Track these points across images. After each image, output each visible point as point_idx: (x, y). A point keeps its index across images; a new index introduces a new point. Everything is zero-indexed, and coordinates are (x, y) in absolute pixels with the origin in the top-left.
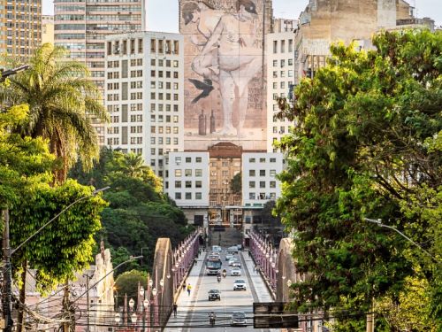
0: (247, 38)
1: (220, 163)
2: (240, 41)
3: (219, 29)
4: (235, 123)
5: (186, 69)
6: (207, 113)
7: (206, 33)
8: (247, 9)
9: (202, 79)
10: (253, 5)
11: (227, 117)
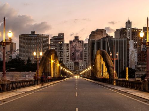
2: (79, 47)
3: (76, 45)
4: (78, 60)
5: (70, 51)
6: (74, 58)
10: (81, 42)
11: (77, 58)
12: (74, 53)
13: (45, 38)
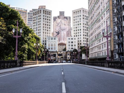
0: (66, 24)
1: (61, 46)
2: (65, 25)
3: (61, 22)
4: (64, 40)
7: (58, 23)
8: (66, 19)
9: (57, 32)
10: (67, 18)
11: (62, 39)
12: (59, 32)
13: (22, 12)
